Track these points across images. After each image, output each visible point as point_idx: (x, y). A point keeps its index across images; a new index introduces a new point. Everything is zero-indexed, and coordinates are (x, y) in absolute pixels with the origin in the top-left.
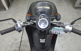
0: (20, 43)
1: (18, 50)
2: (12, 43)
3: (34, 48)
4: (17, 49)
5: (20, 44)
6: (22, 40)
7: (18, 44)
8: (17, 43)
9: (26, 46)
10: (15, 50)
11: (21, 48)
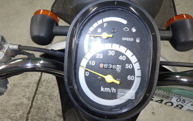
0: (35, 86)
1: (28, 105)
2: (14, 85)
3: (74, 110)
4: (25, 101)
5: (34, 90)
6: (42, 80)
7: (30, 90)
8: (28, 87)
9: (51, 97)
10: (19, 105)
11: (37, 100)
